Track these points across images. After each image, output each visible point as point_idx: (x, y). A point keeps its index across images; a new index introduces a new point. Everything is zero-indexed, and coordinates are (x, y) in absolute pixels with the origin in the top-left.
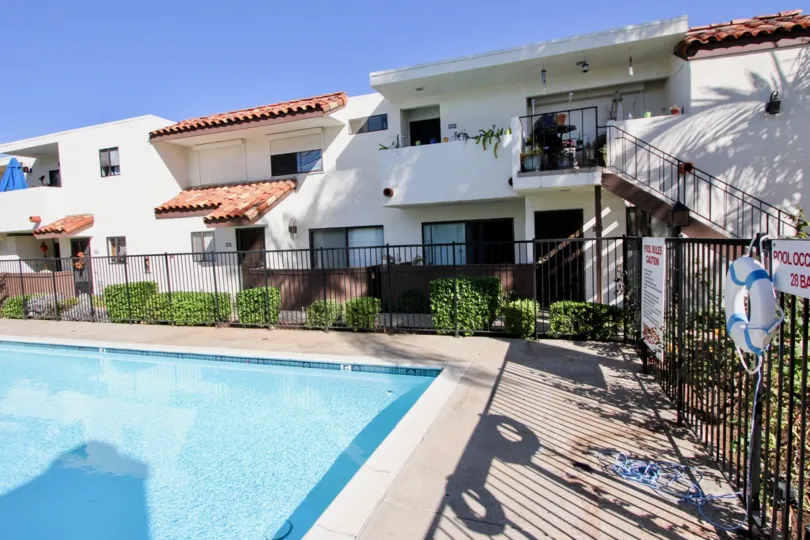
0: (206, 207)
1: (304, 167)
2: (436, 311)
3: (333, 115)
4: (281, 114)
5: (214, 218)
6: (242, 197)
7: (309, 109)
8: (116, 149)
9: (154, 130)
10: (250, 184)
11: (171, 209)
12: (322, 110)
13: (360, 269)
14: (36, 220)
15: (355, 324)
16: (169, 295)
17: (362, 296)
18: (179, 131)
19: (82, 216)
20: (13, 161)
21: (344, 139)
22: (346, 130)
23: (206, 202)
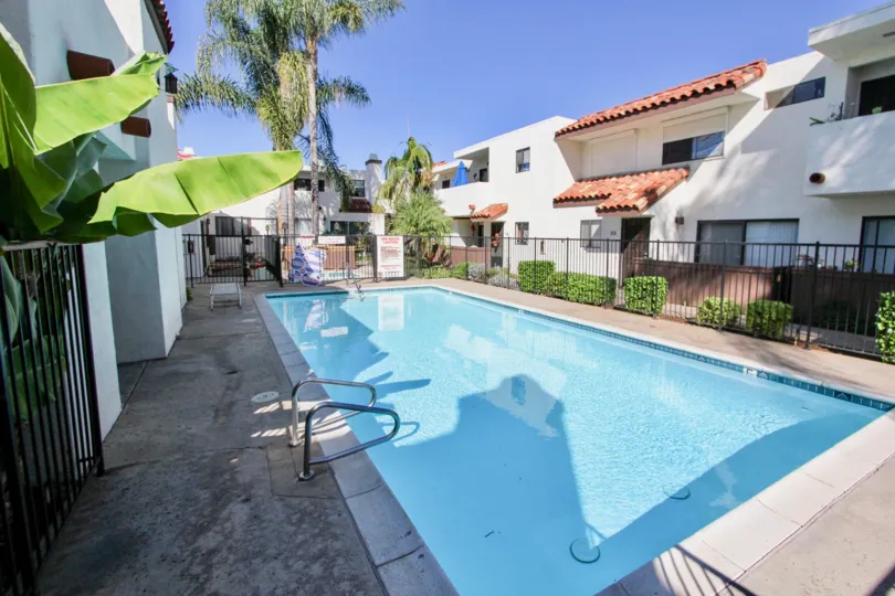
0: (597, 197)
1: (700, 153)
2: (884, 332)
3: (746, 90)
4: (684, 98)
5: (605, 208)
6: (631, 187)
7: (719, 87)
8: (528, 149)
9: (558, 129)
10: (638, 174)
11: (567, 199)
12: (734, 86)
13: (766, 269)
14: (472, 208)
15: (757, 329)
16: (566, 275)
17: (764, 298)
18: (581, 127)
19: (500, 205)
20: (461, 163)
21: (757, 116)
22: (762, 104)
23: (596, 193)
